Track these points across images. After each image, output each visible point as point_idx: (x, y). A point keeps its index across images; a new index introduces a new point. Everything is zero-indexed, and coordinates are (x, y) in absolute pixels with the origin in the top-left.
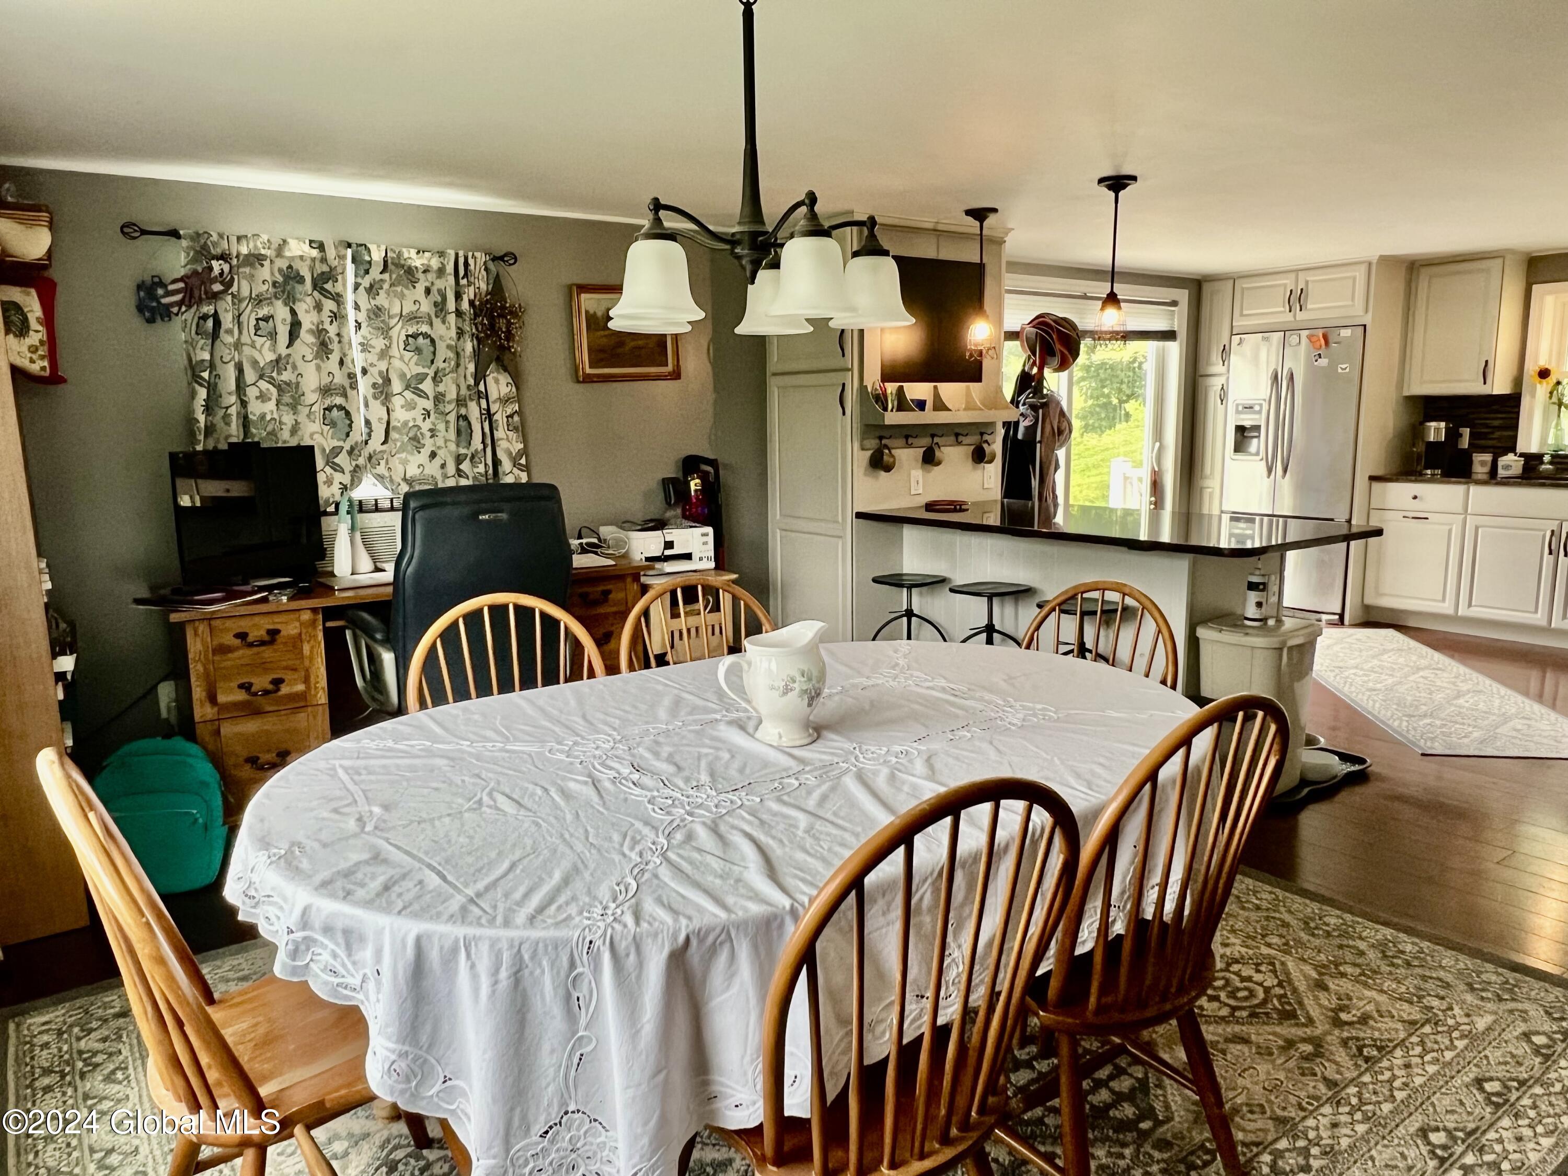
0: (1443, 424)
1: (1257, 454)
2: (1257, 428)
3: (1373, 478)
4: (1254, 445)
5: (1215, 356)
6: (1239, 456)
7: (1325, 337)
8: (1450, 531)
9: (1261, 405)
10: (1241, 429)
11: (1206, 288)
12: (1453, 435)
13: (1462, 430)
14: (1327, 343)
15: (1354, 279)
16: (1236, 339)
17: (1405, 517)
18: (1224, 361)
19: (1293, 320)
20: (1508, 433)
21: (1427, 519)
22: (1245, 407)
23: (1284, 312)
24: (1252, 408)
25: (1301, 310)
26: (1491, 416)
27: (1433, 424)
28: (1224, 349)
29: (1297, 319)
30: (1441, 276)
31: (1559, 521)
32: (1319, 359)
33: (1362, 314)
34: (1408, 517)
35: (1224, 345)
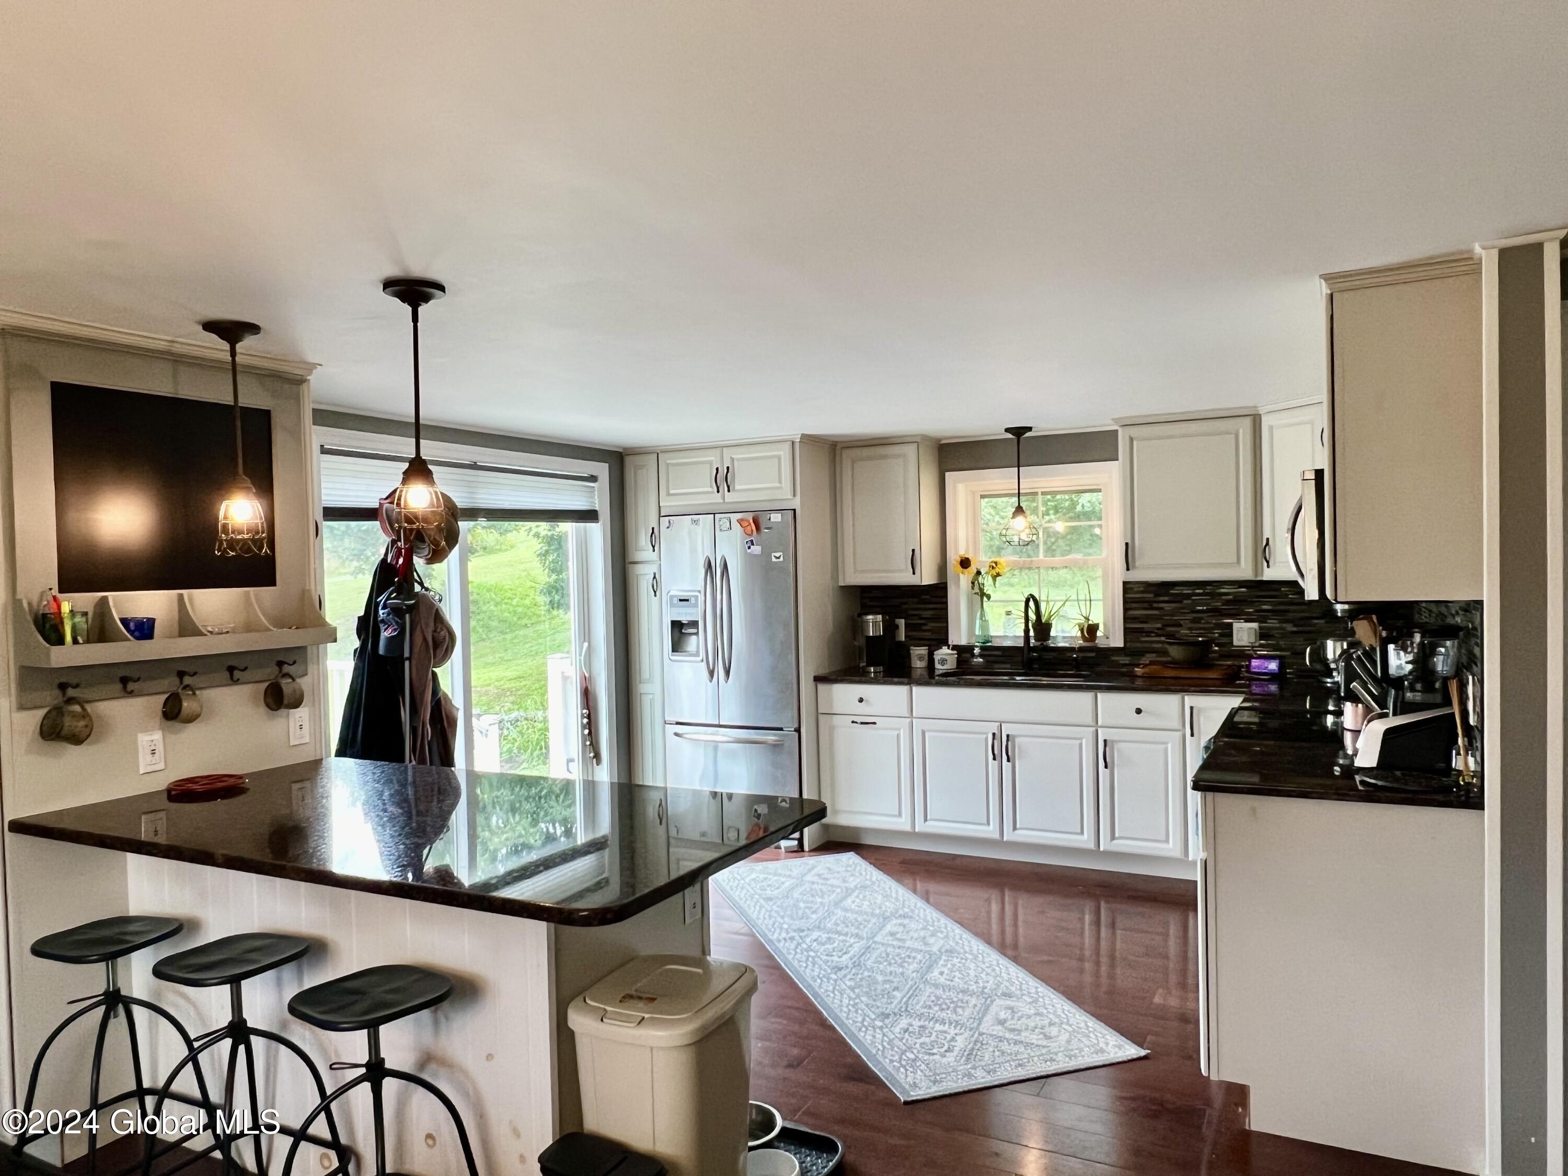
0: (879, 617)
1: (697, 654)
2: (694, 624)
3: (818, 679)
4: (693, 643)
5: (644, 540)
6: (677, 657)
7: (756, 522)
8: (898, 736)
9: (696, 597)
10: (677, 626)
11: (629, 461)
12: (890, 627)
13: (897, 621)
14: (758, 528)
15: (779, 458)
16: (665, 521)
17: (853, 722)
18: (653, 547)
19: (722, 501)
20: (939, 625)
21: (874, 723)
22: (681, 600)
23: (713, 492)
24: (687, 600)
25: (729, 491)
26: (922, 606)
27: (870, 617)
28: (653, 532)
29: (726, 501)
30: (862, 459)
31: (999, 724)
32: (752, 547)
33: (790, 497)
34: (856, 723)
35: (653, 529)
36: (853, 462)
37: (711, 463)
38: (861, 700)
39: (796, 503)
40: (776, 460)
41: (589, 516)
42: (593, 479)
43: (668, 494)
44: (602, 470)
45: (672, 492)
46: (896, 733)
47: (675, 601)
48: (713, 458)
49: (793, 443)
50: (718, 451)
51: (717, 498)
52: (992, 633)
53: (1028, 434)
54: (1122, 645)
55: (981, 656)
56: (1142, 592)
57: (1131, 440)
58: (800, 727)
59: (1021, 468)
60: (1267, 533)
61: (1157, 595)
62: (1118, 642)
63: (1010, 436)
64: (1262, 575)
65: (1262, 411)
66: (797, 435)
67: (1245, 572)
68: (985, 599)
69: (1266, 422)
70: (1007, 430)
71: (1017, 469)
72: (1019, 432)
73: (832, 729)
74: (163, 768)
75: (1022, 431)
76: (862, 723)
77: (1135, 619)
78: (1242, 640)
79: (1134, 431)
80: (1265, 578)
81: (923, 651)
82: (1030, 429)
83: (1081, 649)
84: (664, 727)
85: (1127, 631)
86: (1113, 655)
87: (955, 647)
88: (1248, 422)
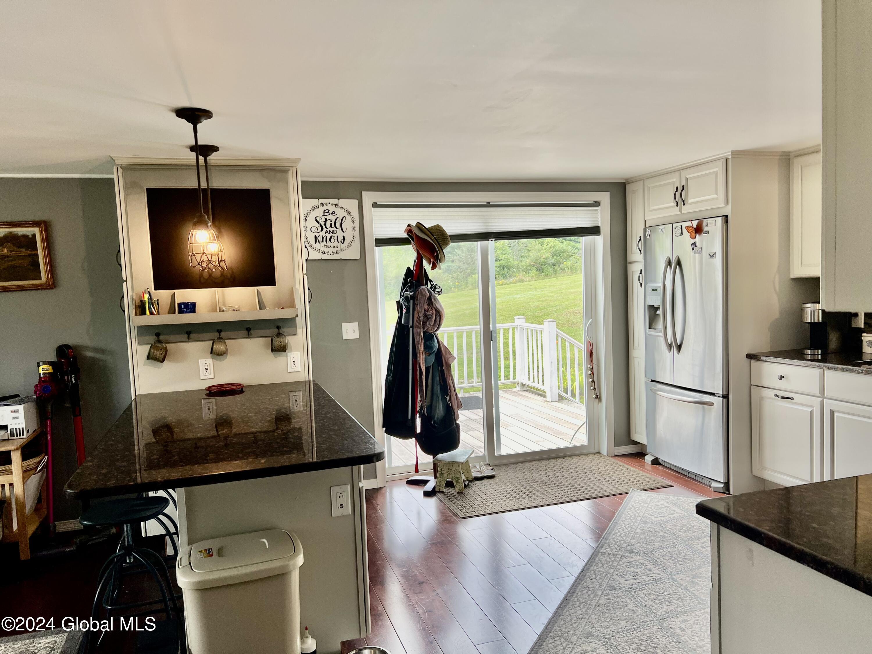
3: (750, 357)
5: (635, 246)
6: (652, 332)
8: (811, 413)
9: (660, 288)
10: (651, 309)
15: (716, 174)
17: (776, 395)
18: (640, 251)
19: (680, 213)
21: (792, 398)
22: (653, 290)
23: (672, 207)
24: (656, 290)
25: (683, 204)
27: (809, 306)
28: (640, 240)
29: (683, 212)
32: (695, 248)
33: (725, 205)
34: (779, 396)
35: (640, 237)
37: (673, 183)
38: (782, 377)
39: (728, 210)
40: (714, 176)
41: (594, 231)
42: (597, 204)
43: (649, 210)
44: (604, 197)
45: (651, 208)
46: (810, 410)
47: (650, 290)
48: (675, 181)
49: (726, 159)
50: (677, 174)
51: (676, 211)
58: (728, 395)
66: (730, 152)
73: (761, 399)
74: (213, 377)
76: (783, 398)
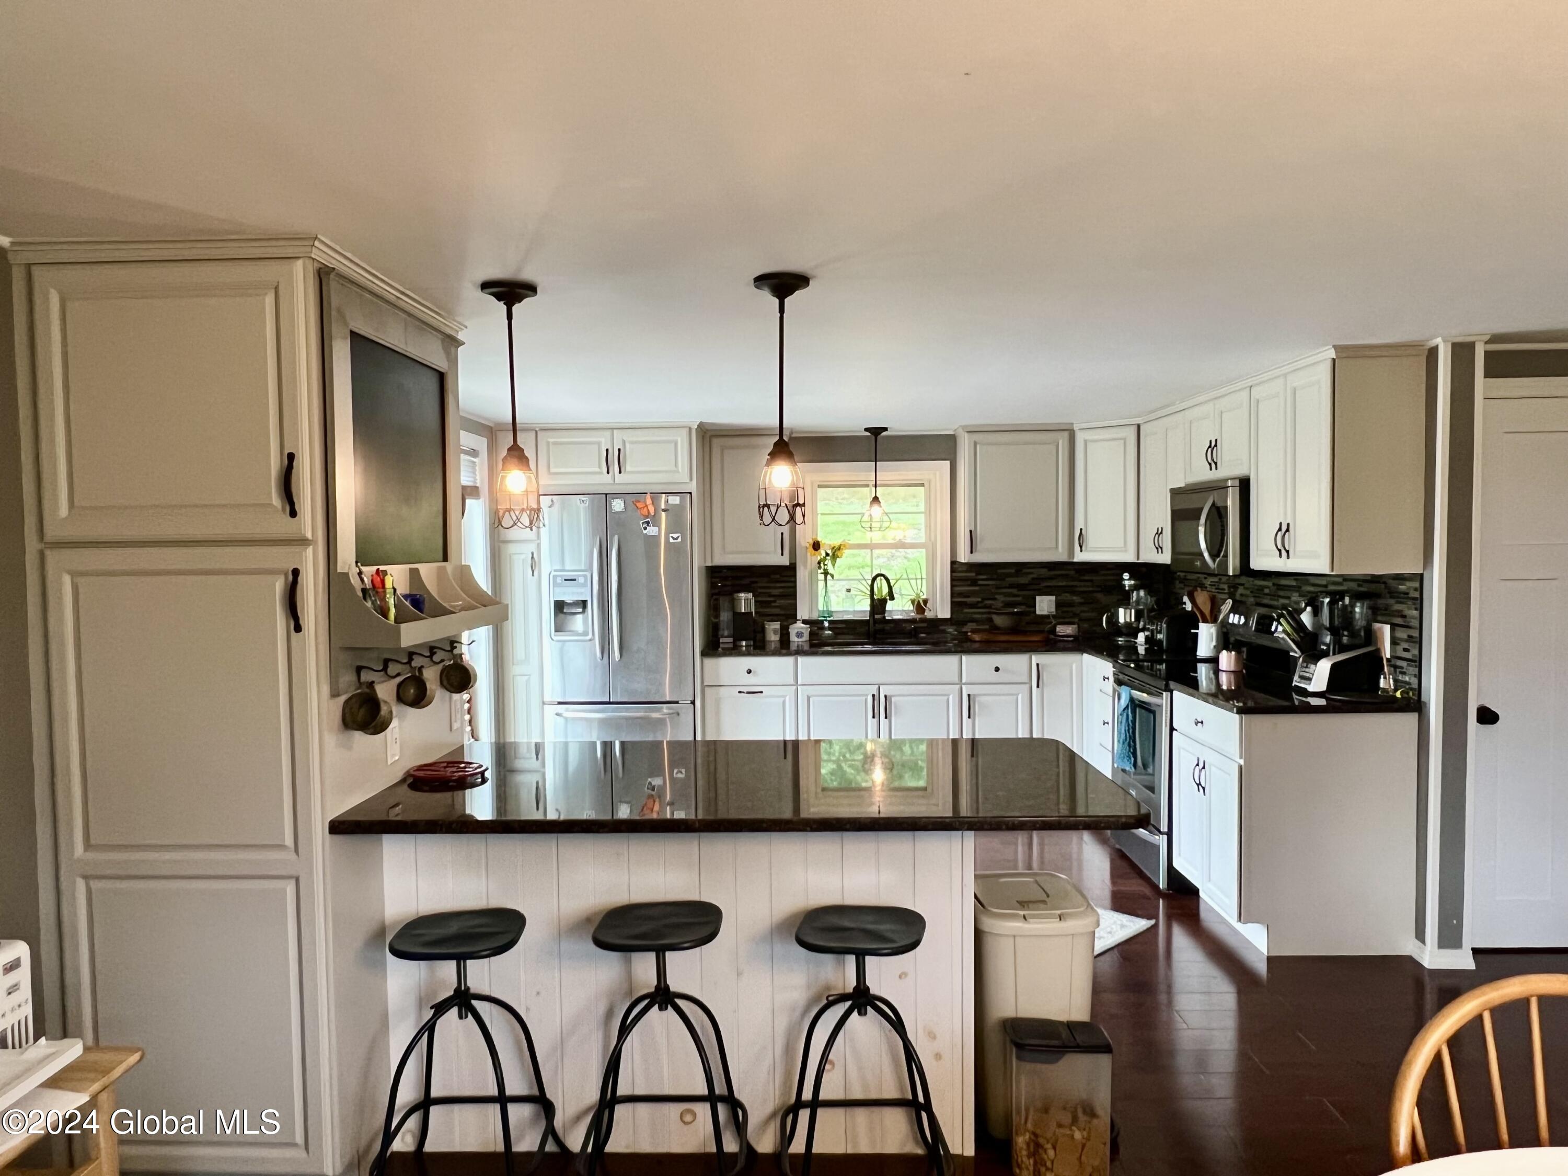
0: (750, 595)
1: (585, 634)
2: (579, 603)
3: (704, 653)
4: (577, 623)
6: (560, 637)
7: (652, 503)
8: (784, 702)
9: (581, 577)
10: (560, 606)
11: (500, 436)
14: (655, 510)
16: (546, 500)
17: (740, 692)
19: (612, 481)
20: (790, 602)
21: (761, 692)
22: (566, 580)
23: (601, 473)
24: (575, 580)
25: (620, 472)
26: (772, 585)
27: (742, 595)
29: (617, 481)
30: (732, 448)
31: (877, 686)
32: (648, 528)
33: (688, 481)
34: (743, 692)
36: (723, 449)
37: (601, 443)
38: (749, 672)
39: (692, 487)
40: (673, 445)
43: (549, 472)
44: (479, 443)
45: (553, 470)
46: (781, 700)
47: (559, 580)
48: (603, 439)
49: (690, 429)
50: (608, 433)
51: (607, 478)
52: (833, 609)
53: (884, 433)
54: (949, 616)
55: (829, 629)
56: (966, 571)
57: (975, 444)
58: (694, 700)
59: (878, 463)
60: (1079, 524)
61: (978, 574)
62: (944, 612)
63: (868, 434)
64: (1073, 558)
65: (1076, 427)
66: (696, 422)
67: (1060, 556)
68: (829, 577)
69: (1080, 437)
70: (866, 430)
71: (874, 463)
72: (876, 432)
73: (718, 702)
75: (879, 431)
76: (749, 693)
77: (961, 594)
78: (1043, 610)
79: (976, 437)
80: (1076, 560)
81: (776, 625)
82: (885, 429)
83: (913, 621)
84: (543, 708)
85: (954, 605)
86: (942, 625)
87: (804, 622)
88: (1066, 434)
